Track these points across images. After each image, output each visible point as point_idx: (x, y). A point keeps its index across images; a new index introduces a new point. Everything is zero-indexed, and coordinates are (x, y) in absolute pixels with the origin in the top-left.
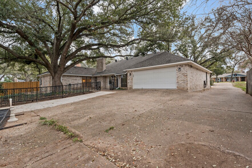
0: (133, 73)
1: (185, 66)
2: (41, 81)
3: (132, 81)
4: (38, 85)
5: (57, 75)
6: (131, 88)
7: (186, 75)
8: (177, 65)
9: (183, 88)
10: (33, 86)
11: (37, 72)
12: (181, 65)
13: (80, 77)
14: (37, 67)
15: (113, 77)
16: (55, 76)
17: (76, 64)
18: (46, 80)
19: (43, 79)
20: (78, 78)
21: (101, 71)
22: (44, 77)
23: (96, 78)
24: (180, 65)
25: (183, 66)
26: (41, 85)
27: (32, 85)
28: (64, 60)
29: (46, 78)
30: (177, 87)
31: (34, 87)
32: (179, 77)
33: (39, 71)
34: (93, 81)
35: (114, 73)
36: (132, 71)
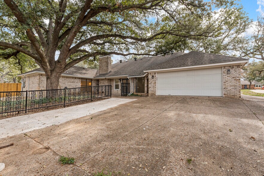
0: (157, 75)
1: (237, 67)
2: (24, 83)
3: (155, 86)
4: (18, 88)
5: (54, 74)
6: (153, 94)
7: (238, 78)
8: (225, 67)
9: (234, 96)
10: (11, 89)
11: (18, 70)
12: (232, 67)
13: (79, 78)
14: (19, 63)
15: (121, 81)
16: (51, 75)
17: (82, 59)
18: (32, 81)
19: (27, 80)
20: (76, 80)
21: (105, 73)
22: (29, 77)
23: (98, 81)
24: (230, 66)
25: (233, 68)
26: (24, 87)
27: (9, 88)
28: (67, 53)
29: (32, 79)
30: (224, 94)
31: (12, 91)
32: (227, 81)
33: (21, 70)
34: (94, 84)
35: (127, 75)
36: (155, 73)
